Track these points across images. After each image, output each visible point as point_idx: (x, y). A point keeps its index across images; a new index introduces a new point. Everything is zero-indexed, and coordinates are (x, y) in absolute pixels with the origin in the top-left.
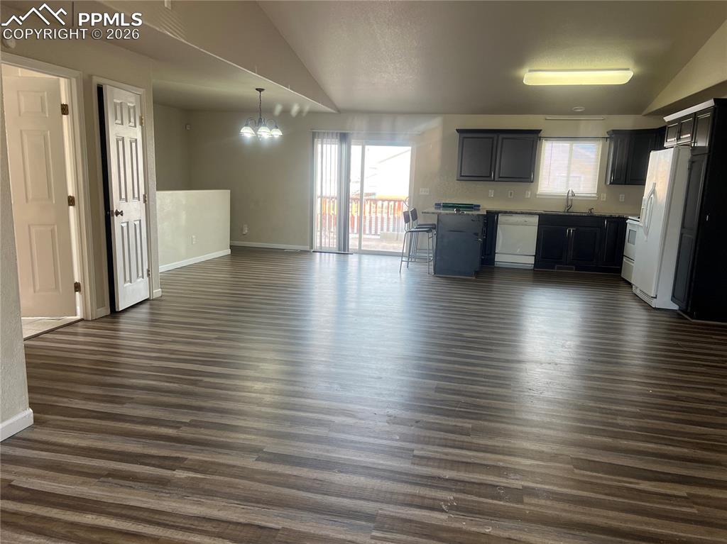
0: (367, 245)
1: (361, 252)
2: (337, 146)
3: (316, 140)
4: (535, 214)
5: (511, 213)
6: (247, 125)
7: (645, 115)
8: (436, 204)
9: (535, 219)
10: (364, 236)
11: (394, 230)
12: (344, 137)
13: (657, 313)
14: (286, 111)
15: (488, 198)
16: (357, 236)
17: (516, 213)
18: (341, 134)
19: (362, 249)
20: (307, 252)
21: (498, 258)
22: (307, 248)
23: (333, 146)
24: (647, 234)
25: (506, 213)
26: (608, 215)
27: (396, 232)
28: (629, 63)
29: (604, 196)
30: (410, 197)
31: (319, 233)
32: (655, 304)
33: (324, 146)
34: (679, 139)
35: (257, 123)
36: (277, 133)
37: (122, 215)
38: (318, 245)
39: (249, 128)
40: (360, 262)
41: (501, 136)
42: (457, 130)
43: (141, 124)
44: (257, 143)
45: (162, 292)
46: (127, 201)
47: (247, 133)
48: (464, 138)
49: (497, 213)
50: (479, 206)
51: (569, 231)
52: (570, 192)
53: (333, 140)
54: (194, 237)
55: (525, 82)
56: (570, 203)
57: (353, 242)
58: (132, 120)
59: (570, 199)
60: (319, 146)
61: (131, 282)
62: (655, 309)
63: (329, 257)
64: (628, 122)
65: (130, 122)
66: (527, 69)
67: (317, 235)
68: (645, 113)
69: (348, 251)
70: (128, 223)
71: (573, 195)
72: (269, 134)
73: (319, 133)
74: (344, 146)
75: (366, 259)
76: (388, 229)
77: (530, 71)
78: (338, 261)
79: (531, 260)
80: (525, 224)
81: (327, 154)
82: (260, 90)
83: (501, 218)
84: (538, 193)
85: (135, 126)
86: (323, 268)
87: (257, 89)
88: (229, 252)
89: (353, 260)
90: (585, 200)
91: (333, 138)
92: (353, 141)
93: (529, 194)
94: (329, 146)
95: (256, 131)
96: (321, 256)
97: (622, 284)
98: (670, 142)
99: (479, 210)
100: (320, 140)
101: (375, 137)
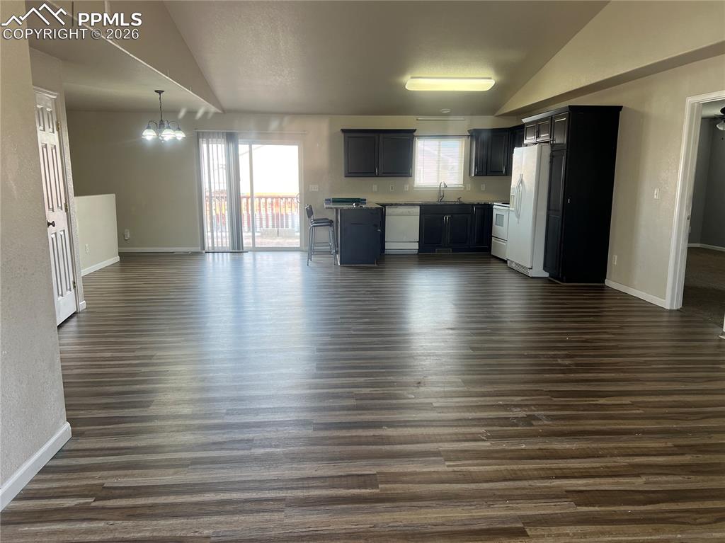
0: (260, 242)
1: (255, 250)
2: (223, 145)
3: (200, 140)
4: (417, 205)
5: (397, 205)
6: (149, 128)
7: (497, 116)
8: (326, 200)
9: (417, 210)
10: (256, 234)
11: (273, 226)
12: (231, 137)
13: (532, 281)
14: (191, 113)
15: (373, 193)
16: (250, 234)
17: (401, 205)
18: (227, 133)
19: (256, 246)
20: (198, 254)
21: (388, 246)
22: (199, 249)
23: (219, 145)
24: (518, 216)
25: (391, 205)
26: (476, 202)
27: (276, 229)
28: (489, 72)
29: (469, 187)
30: (300, 194)
31: (210, 234)
32: (531, 273)
33: (210, 145)
34: (538, 137)
35: (160, 126)
36: (180, 135)
37: (54, 226)
38: (210, 245)
39: (151, 130)
40: (255, 259)
41: (381, 135)
42: (342, 130)
43: (58, 129)
44: (158, 144)
45: (87, 304)
46: (53, 211)
47: (149, 135)
48: (349, 137)
49: (384, 206)
50: (365, 200)
51: (446, 218)
52: (443, 184)
53: (219, 140)
54: (87, 245)
55: (406, 87)
56: (442, 194)
57: (247, 242)
58: (51, 126)
59: (441, 191)
60: (205, 146)
61: (62, 296)
62: (532, 278)
63: (223, 257)
64: (486, 123)
65: (50, 127)
66: (410, 77)
67: (208, 234)
68: (496, 114)
69: (243, 249)
70: (55, 234)
71: (446, 187)
72: (171, 136)
73: (203, 133)
74: (231, 146)
75: (259, 255)
76: (267, 226)
77: (412, 78)
78: (233, 260)
79: (416, 246)
80: (409, 214)
81: (213, 154)
82: (160, 92)
83: (389, 210)
84: (415, 186)
85: (53, 132)
86: (217, 269)
87: (156, 91)
88: (117, 259)
89: (247, 257)
90: (455, 190)
91: (219, 138)
92: (239, 140)
93: (407, 187)
94: (215, 146)
95: (157, 133)
96: (214, 257)
97: (493, 260)
98: (529, 139)
99: (365, 203)
100: (205, 139)
101: (265, 136)
